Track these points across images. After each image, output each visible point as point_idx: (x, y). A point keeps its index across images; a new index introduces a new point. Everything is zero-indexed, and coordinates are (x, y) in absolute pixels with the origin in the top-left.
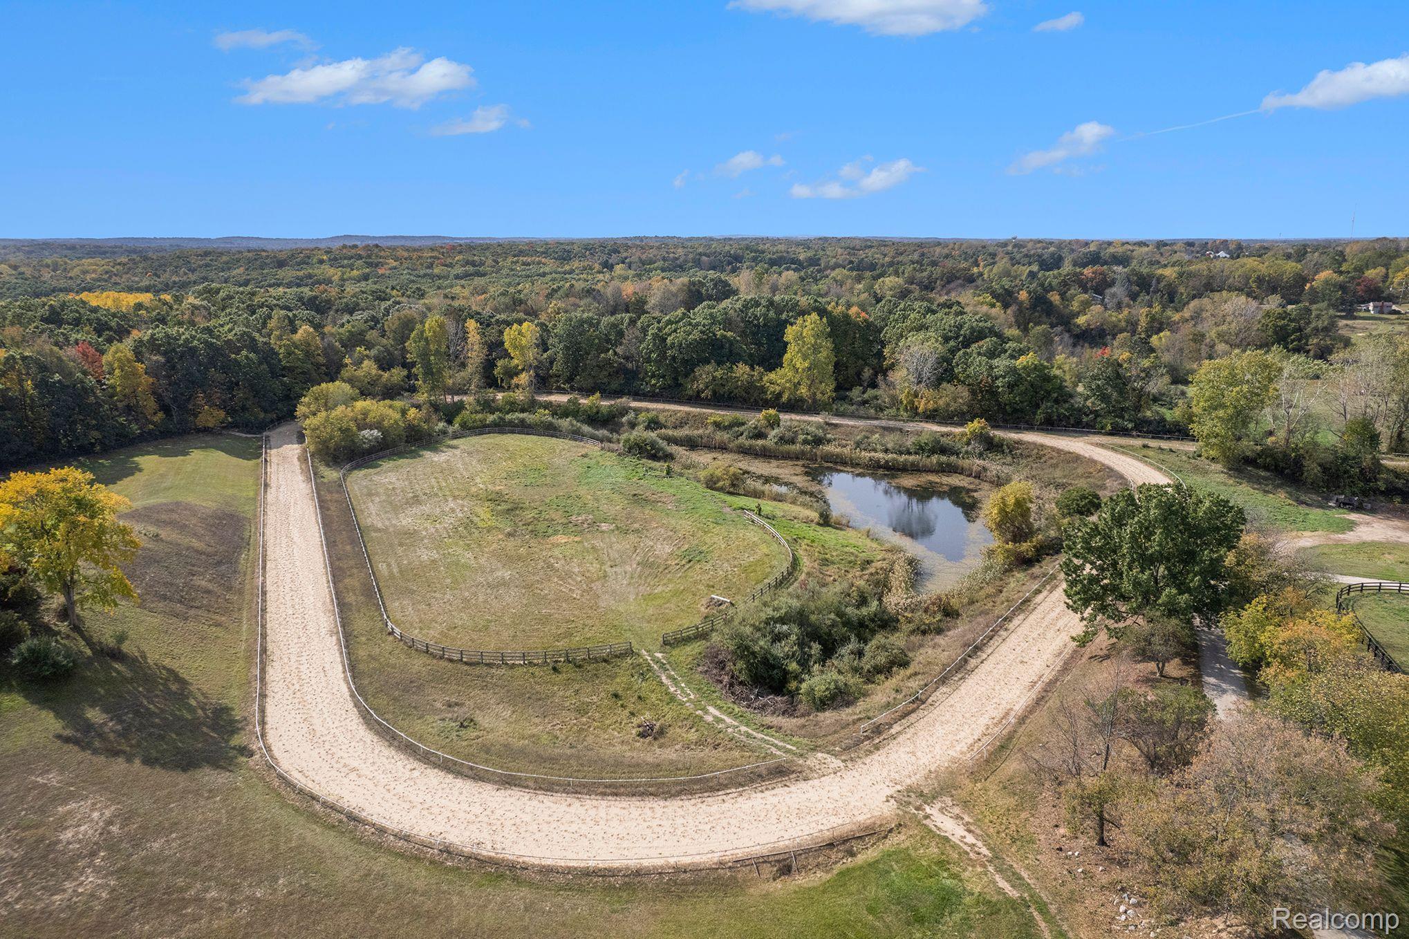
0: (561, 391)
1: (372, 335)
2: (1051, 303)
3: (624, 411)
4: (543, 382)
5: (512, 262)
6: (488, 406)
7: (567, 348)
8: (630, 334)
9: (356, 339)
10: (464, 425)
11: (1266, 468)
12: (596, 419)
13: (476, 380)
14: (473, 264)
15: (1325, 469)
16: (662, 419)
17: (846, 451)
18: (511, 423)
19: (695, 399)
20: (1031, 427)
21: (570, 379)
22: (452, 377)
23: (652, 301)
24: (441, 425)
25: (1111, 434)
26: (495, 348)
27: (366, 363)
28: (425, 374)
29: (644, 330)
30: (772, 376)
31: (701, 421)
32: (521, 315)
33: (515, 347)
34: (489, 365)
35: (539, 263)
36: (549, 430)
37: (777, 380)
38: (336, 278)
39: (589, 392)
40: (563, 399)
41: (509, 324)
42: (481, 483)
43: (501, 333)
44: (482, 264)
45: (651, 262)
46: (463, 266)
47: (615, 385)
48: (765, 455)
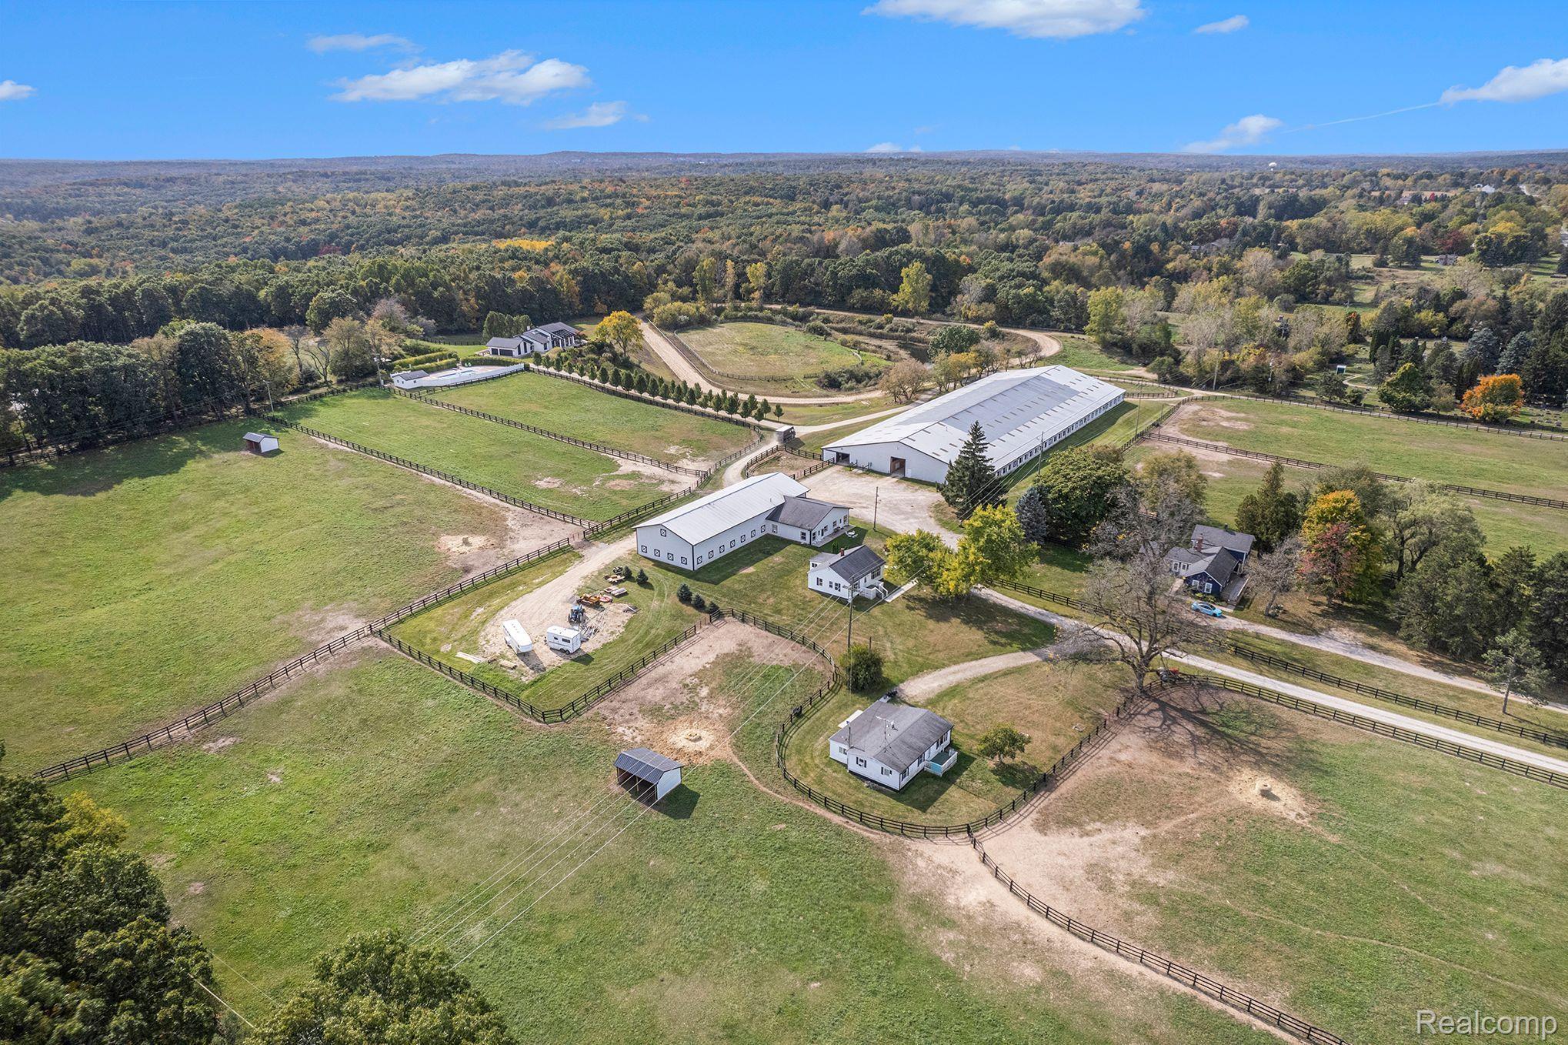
0: (778, 303)
1: (670, 267)
2: (1151, 252)
3: (811, 314)
4: (768, 297)
5: (745, 203)
6: (737, 309)
7: (782, 277)
8: (819, 270)
9: (661, 270)
10: (726, 317)
11: (1120, 347)
12: (795, 317)
13: (730, 295)
14: (712, 203)
15: (1140, 346)
16: (831, 318)
17: (922, 336)
18: (750, 317)
19: (852, 309)
20: (1024, 328)
21: (783, 296)
22: (718, 293)
23: (842, 247)
24: (715, 317)
25: (1063, 331)
26: (741, 276)
27: (670, 283)
28: (703, 291)
29: (827, 269)
30: (895, 296)
31: (852, 320)
32: (756, 257)
33: (753, 276)
34: (737, 286)
35: (768, 204)
36: (770, 321)
37: (897, 299)
38: (606, 217)
39: (791, 303)
40: (779, 307)
41: (749, 262)
42: (738, 339)
43: (744, 267)
44: (719, 204)
45: (868, 200)
46: (704, 206)
47: (808, 300)
48: (881, 337)
